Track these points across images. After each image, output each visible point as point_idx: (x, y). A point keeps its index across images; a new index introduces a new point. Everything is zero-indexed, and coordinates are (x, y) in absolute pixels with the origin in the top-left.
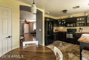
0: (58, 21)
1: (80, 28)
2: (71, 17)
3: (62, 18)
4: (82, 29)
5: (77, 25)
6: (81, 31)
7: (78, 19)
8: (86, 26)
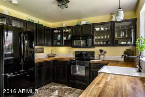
0: (55, 32)
1: (101, 51)
2: (84, 22)
3: (64, 25)
4: (105, 52)
5: (95, 43)
6: (102, 56)
7: (97, 29)
8: (113, 45)
